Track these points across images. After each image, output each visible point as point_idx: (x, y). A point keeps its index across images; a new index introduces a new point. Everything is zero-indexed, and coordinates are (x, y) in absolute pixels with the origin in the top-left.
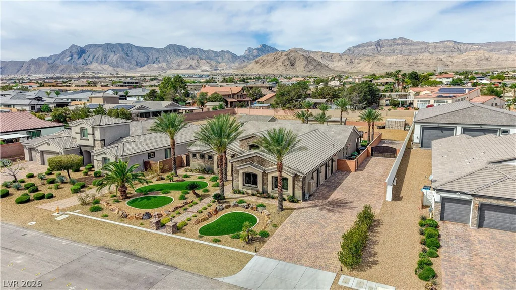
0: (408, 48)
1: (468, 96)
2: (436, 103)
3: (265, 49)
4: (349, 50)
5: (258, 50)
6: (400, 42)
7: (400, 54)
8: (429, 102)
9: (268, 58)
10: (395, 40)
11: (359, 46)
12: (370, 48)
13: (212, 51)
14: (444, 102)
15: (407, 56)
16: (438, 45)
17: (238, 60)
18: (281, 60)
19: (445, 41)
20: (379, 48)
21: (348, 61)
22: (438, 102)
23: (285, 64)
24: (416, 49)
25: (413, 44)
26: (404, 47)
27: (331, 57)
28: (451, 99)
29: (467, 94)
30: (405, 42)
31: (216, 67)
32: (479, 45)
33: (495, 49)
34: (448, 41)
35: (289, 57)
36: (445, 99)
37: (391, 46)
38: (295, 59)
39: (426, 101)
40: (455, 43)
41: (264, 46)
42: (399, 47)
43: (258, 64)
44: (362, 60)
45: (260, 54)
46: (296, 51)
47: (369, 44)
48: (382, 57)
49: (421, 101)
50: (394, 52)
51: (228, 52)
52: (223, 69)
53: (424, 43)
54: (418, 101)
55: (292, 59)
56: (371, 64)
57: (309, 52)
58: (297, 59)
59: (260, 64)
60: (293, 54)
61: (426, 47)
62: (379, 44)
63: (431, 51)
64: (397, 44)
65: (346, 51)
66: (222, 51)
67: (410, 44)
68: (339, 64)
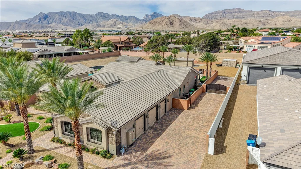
0: (242, 14)
1: (282, 42)
2: (259, 48)
3: (155, 15)
4: (206, 16)
5: (151, 15)
6: (237, 10)
7: (237, 18)
8: (254, 47)
9: (157, 20)
10: (234, 9)
11: (212, 13)
12: (219, 14)
13: (124, 16)
14: (265, 47)
15: (241, 19)
16: (260, 12)
17: (140, 21)
18: (165, 21)
19: (264, 10)
20: (224, 14)
21: (206, 22)
22: (261, 47)
23: (168, 24)
24: (247, 15)
25: (244, 11)
26: (239, 14)
27: (195, 20)
28: (270, 45)
29: (281, 41)
30: (240, 10)
31: (126, 26)
32: (284, 12)
33: (295, 15)
34: (266, 10)
35: (170, 19)
36: (265, 44)
37: (231, 13)
38: (173, 21)
39: (252, 47)
40: (270, 11)
41: (155, 13)
42: (236, 14)
43: (151, 24)
44: (214, 22)
45: (153, 18)
46: (174, 16)
47: (218, 12)
48: (226, 20)
49: (248, 47)
50: (233, 17)
51: (134, 17)
52: (130, 27)
53: (251, 11)
54: (247, 46)
55: (172, 21)
56: (219, 24)
57: (182, 17)
58: (175, 21)
59: (153, 24)
60: (172, 18)
61: (252, 13)
62: (224, 12)
63: (255, 16)
64: (235, 12)
65: (205, 16)
66: (130, 16)
67: (243, 12)
68: (200, 24)
